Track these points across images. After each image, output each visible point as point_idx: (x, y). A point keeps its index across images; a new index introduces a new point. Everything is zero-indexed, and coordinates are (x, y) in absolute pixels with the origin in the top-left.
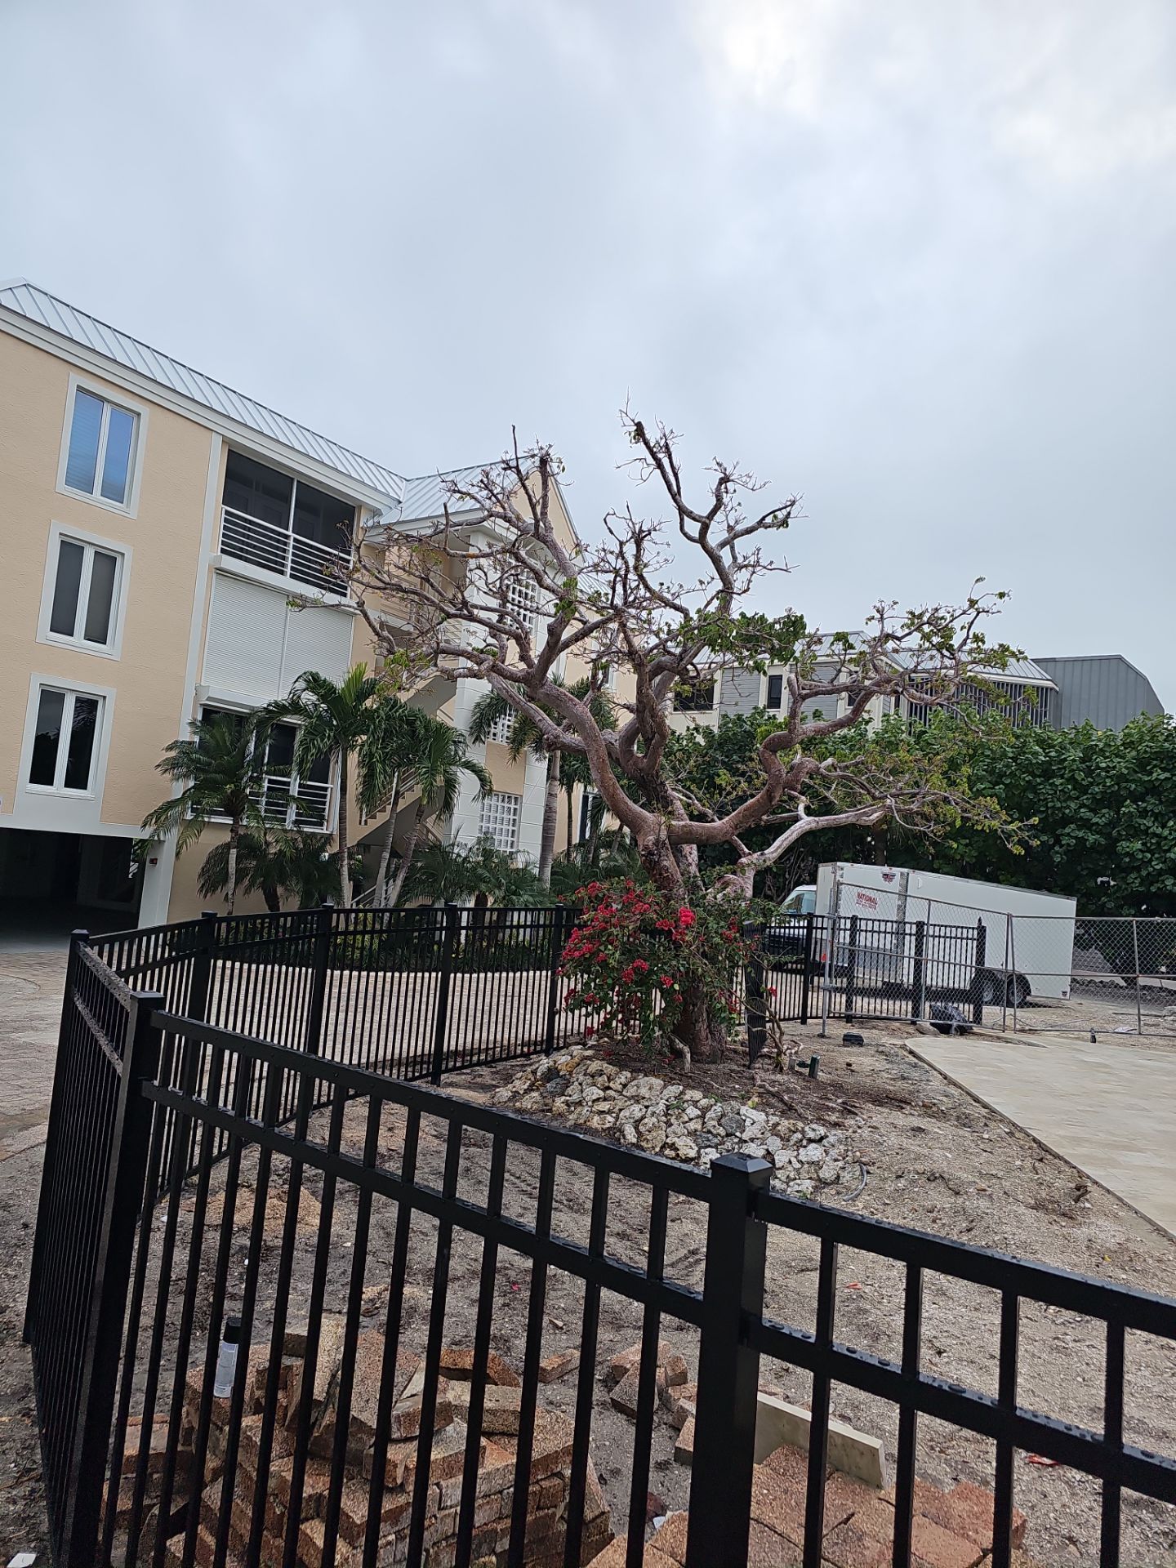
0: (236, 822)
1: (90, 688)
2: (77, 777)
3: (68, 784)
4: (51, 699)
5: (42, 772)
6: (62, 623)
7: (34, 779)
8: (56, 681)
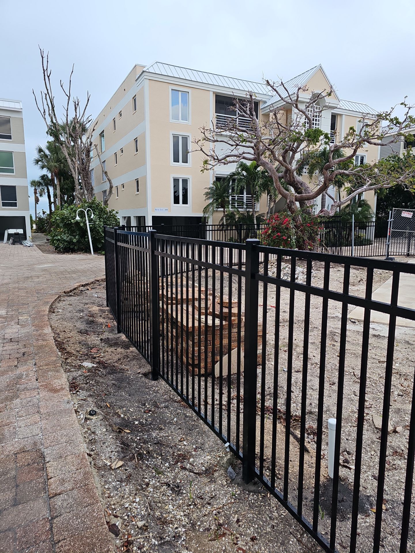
0: (224, 209)
1: (185, 176)
2: (185, 202)
3: (183, 203)
4: (176, 181)
5: (176, 201)
6: (176, 160)
7: (175, 203)
8: (177, 176)
